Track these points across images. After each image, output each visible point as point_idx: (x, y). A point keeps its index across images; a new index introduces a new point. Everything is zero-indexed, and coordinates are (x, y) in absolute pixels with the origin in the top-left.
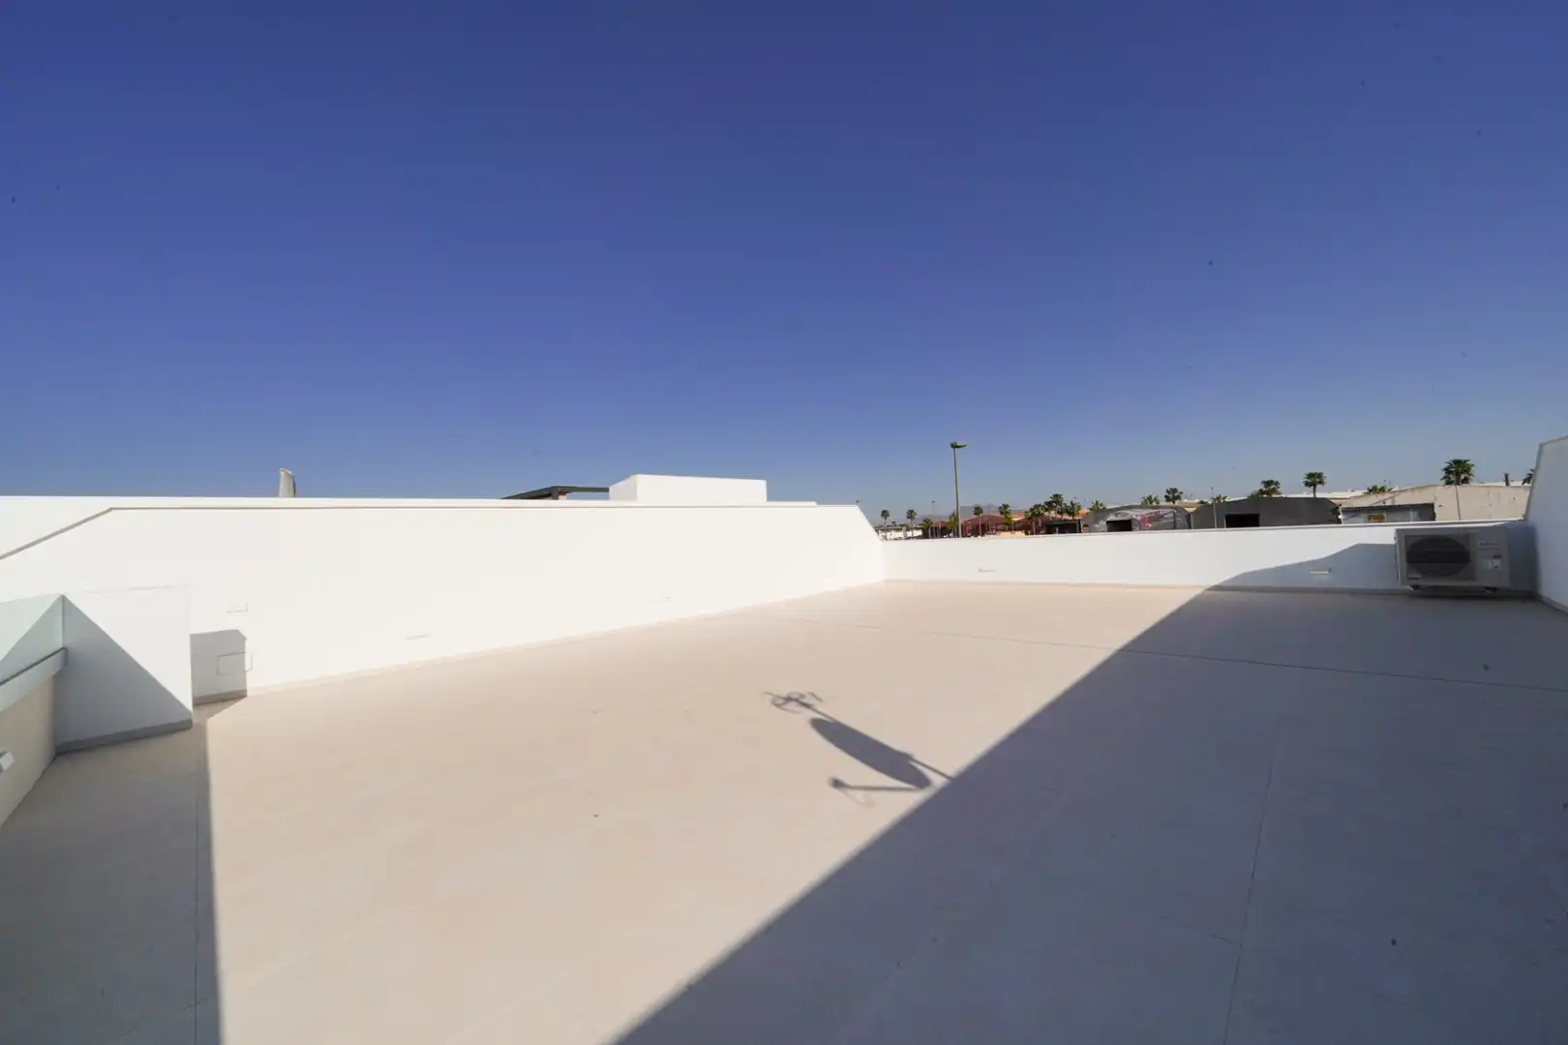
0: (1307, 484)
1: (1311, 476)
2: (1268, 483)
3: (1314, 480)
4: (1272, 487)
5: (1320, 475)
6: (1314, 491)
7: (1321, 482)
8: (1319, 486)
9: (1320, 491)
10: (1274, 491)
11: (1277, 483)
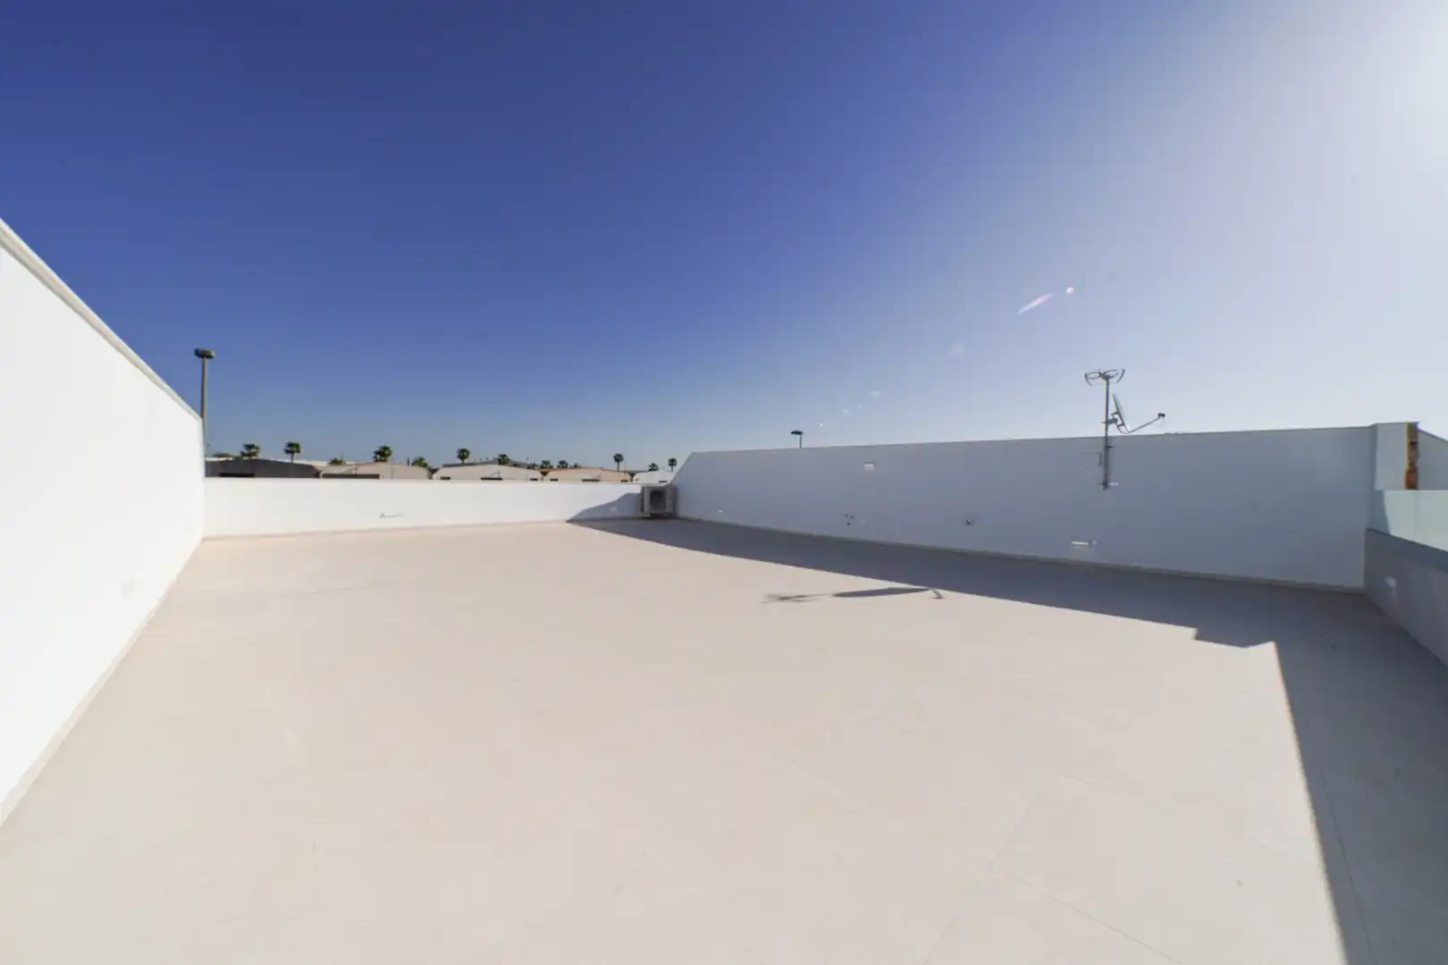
0: (287, 452)
1: (291, 445)
2: (250, 447)
3: (293, 448)
4: (253, 450)
5: (297, 446)
6: (292, 458)
7: (298, 451)
8: (296, 454)
9: (298, 458)
10: (254, 454)
11: (258, 448)
